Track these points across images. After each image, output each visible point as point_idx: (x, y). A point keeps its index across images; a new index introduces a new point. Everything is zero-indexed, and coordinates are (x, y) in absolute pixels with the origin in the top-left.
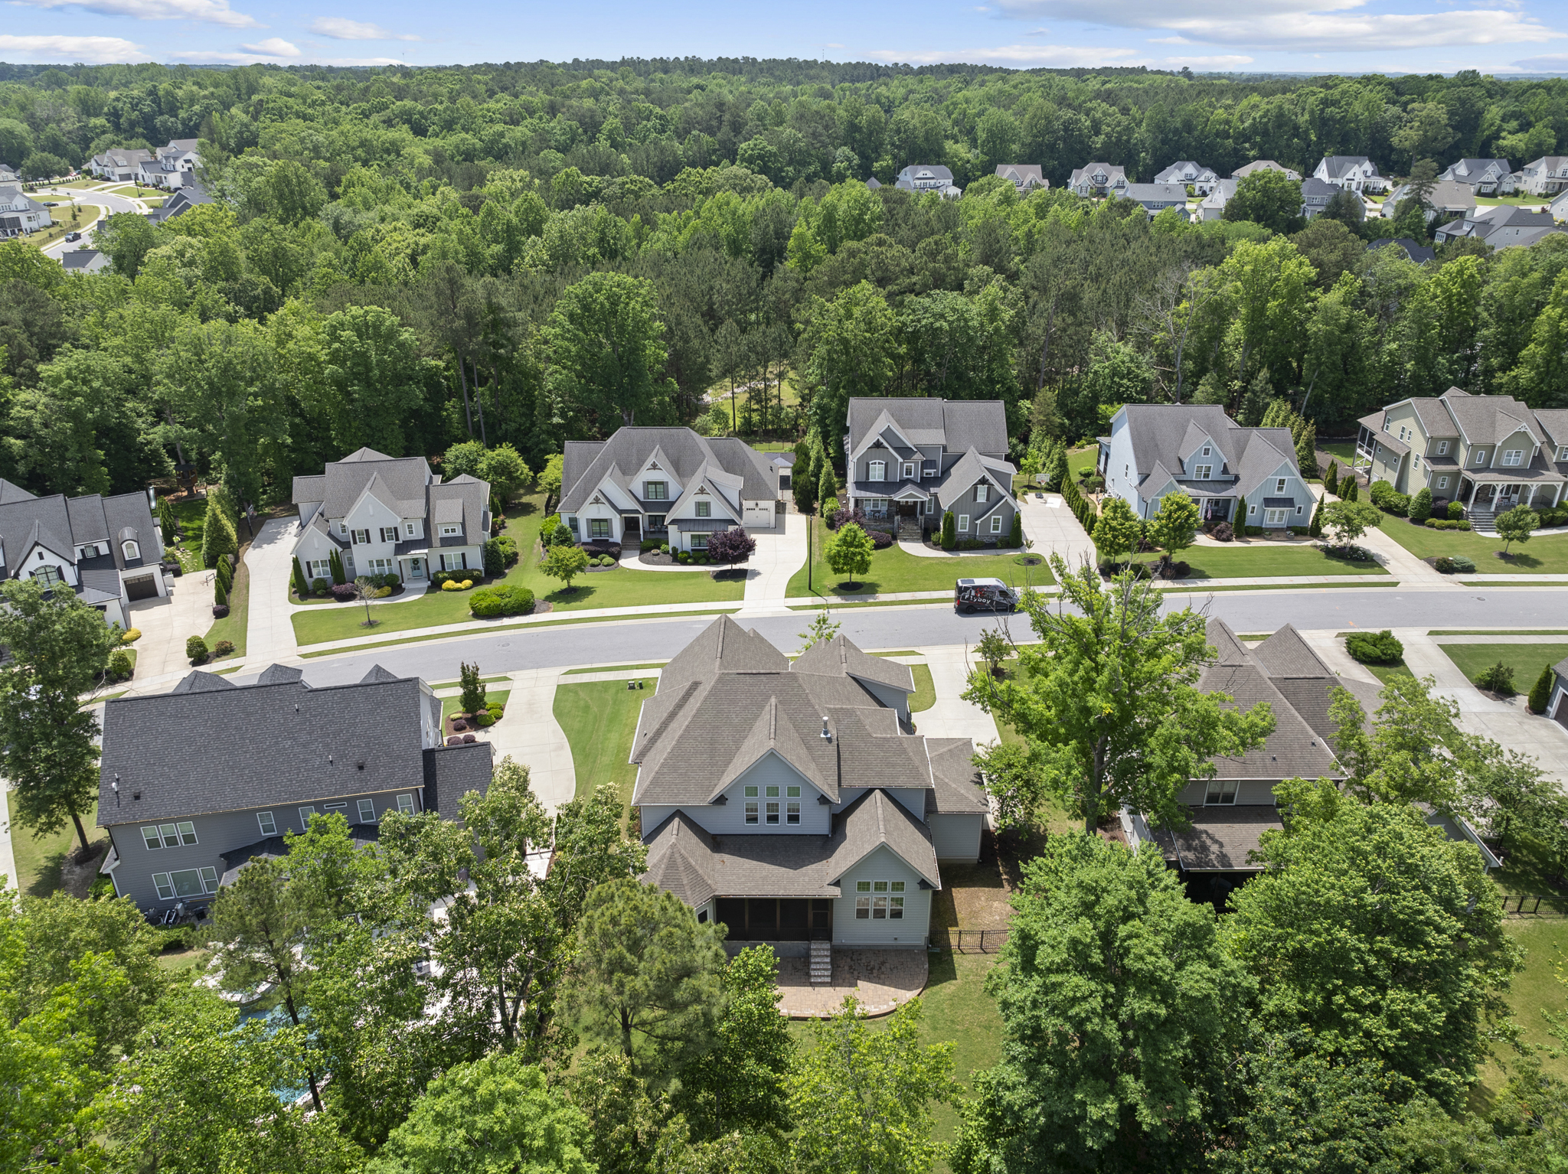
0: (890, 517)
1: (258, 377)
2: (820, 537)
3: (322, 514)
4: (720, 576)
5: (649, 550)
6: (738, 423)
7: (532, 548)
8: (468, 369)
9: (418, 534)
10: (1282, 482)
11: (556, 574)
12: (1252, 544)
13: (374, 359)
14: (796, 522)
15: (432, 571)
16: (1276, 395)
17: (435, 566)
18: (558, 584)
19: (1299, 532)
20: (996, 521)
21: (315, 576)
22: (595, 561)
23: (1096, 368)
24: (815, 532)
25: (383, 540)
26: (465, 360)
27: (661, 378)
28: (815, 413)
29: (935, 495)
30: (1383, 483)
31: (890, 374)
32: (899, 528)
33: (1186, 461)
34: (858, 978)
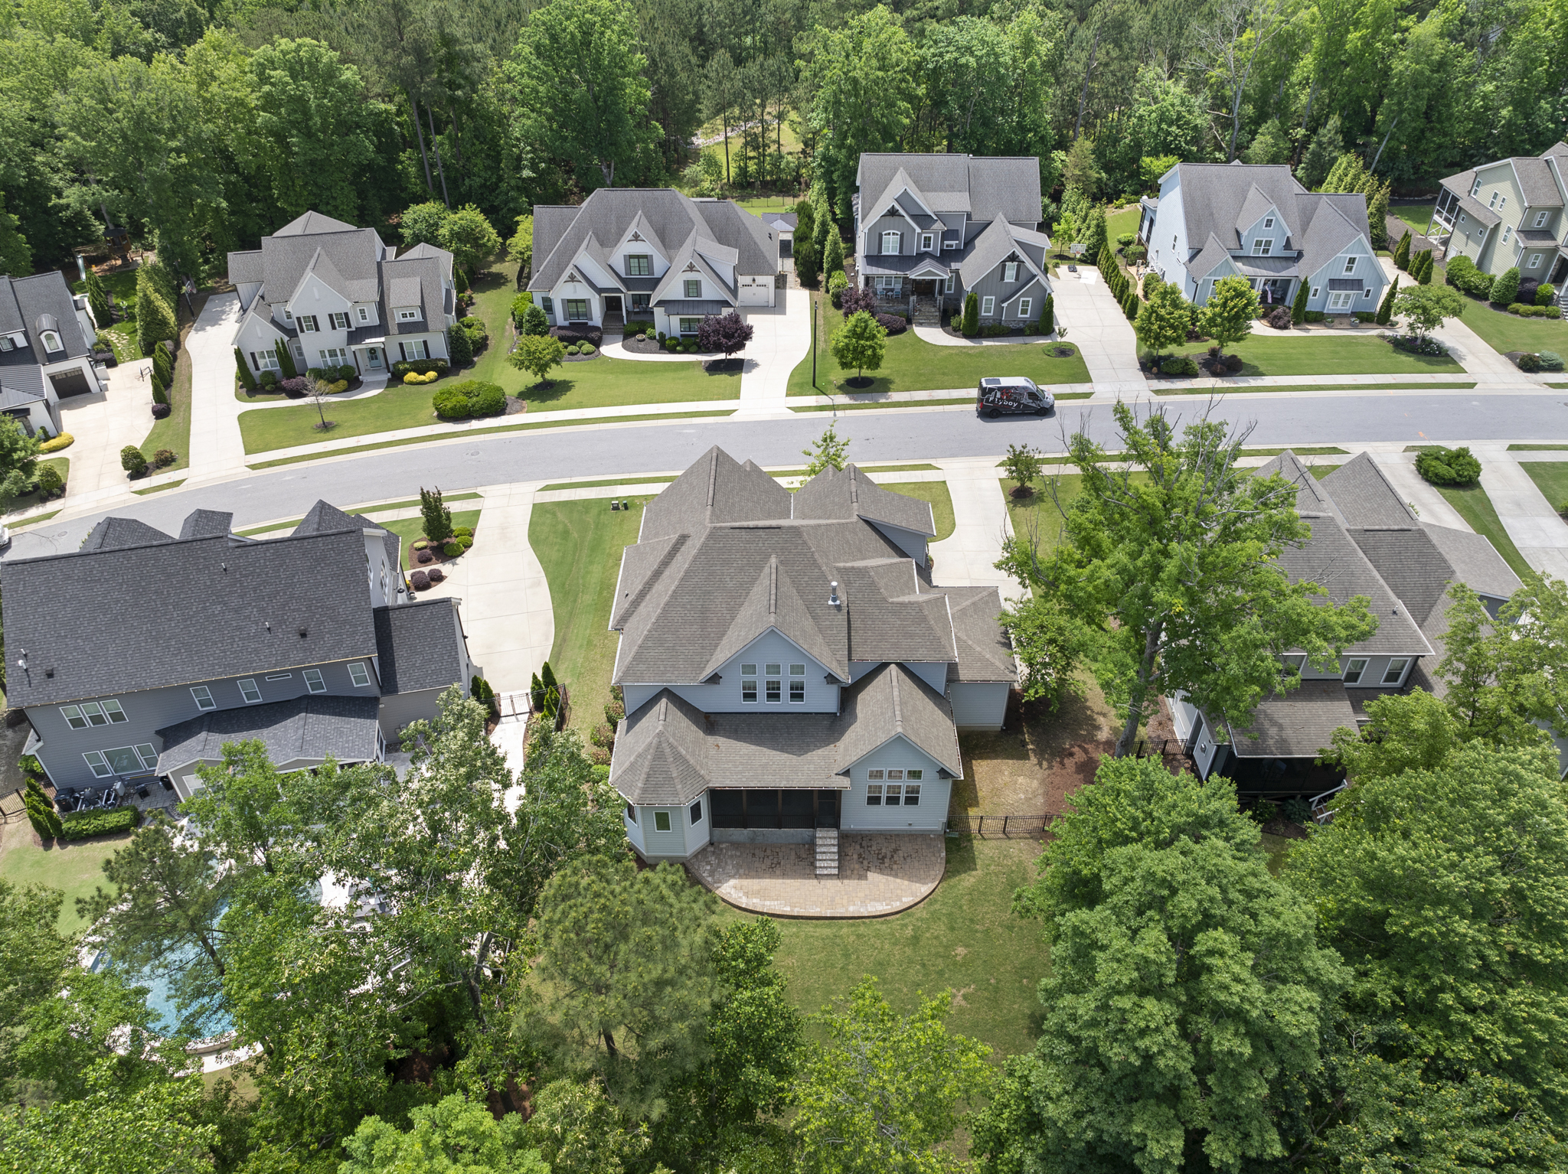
0: (904, 297)
1: (180, 127)
2: (825, 318)
3: (262, 297)
4: (714, 368)
5: (633, 334)
6: (732, 174)
7: (504, 329)
8: (422, 113)
9: (373, 320)
10: (1352, 261)
11: (527, 368)
12: (1312, 333)
13: (313, 103)
14: (798, 298)
15: (391, 361)
16: (1346, 149)
17: (394, 356)
18: (530, 378)
19: (1365, 318)
20: (1025, 303)
21: (262, 369)
22: (572, 348)
23: (1141, 111)
24: (820, 312)
25: (334, 328)
26: (418, 103)
27: (643, 124)
28: (820, 165)
29: (957, 272)
30: (1462, 259)
31: (907, 121)
32: (915, 310)
33: (1244, 234)
34: (868, 869)
